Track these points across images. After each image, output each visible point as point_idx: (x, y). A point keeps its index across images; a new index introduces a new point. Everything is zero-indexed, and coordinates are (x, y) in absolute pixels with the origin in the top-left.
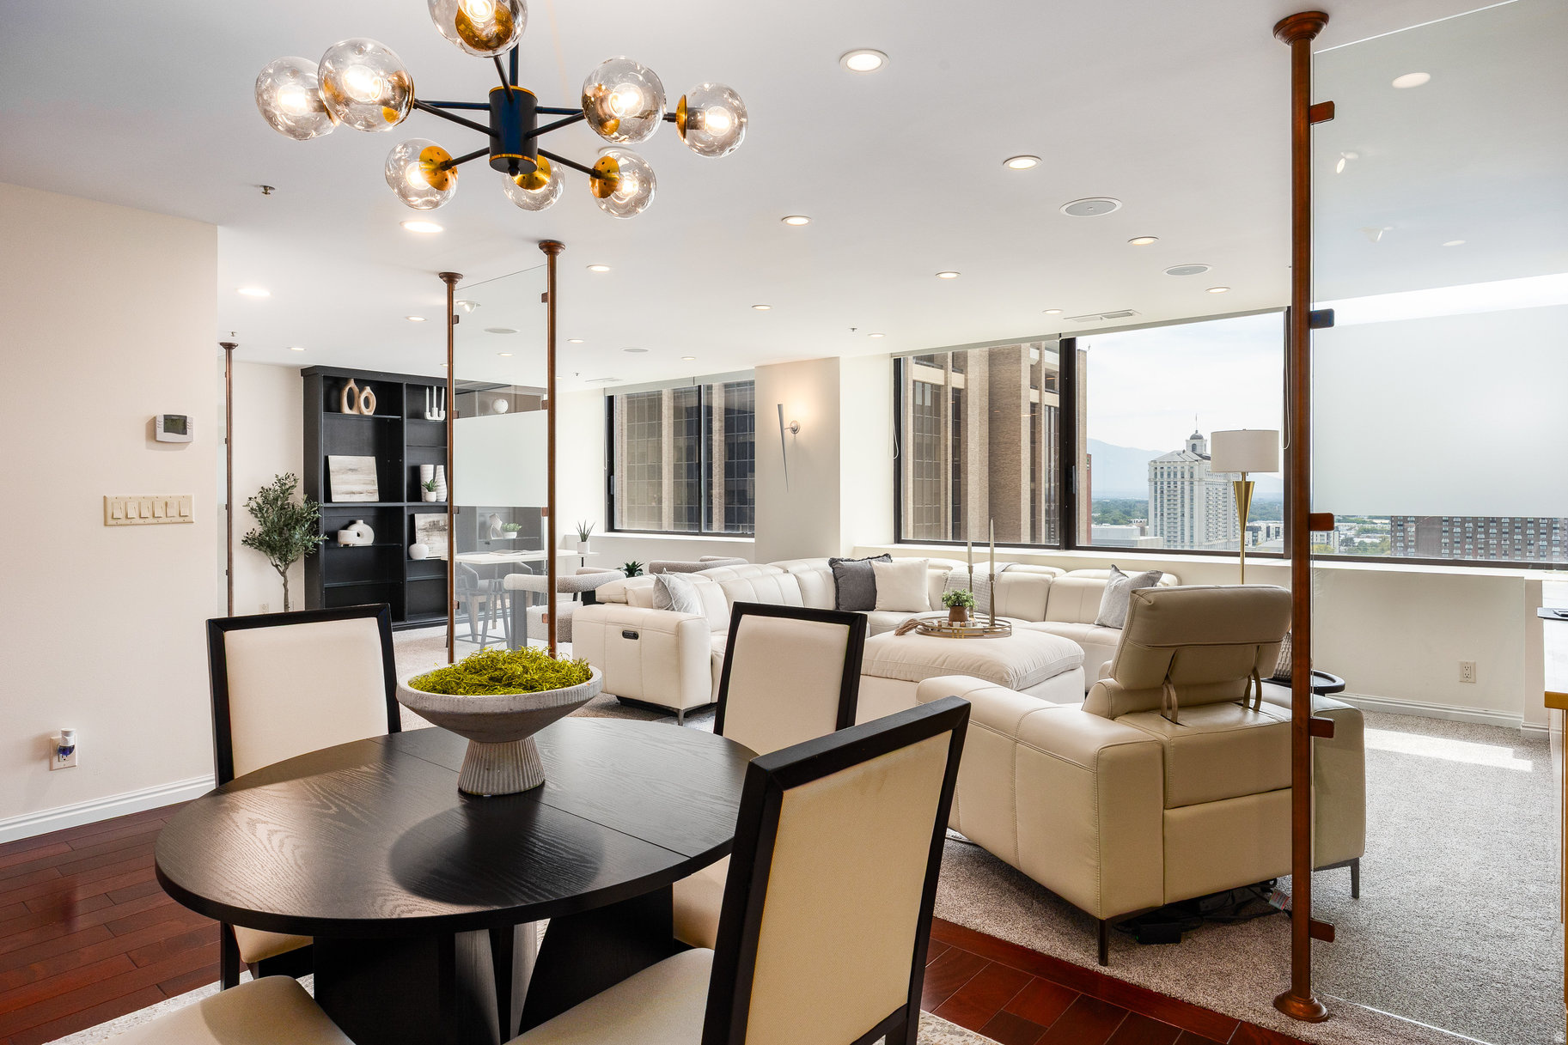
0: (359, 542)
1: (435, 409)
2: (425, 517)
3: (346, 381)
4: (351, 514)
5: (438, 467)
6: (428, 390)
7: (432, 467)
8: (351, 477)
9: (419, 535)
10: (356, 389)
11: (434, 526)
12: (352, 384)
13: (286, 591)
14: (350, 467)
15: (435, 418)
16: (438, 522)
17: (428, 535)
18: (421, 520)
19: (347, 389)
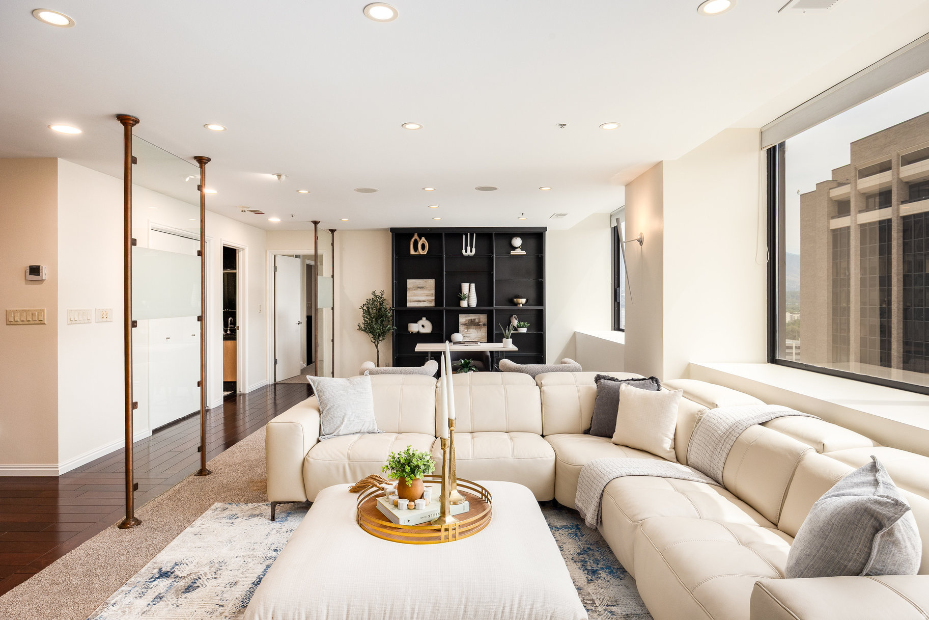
0: (423, 331)
1: (469, 248)
2: (466, 317)
3: (413, 236)
4: (417, 314)
5: (472, 284)
6: (464, 236)
7: (467, 285)
8: (419, 292)
9: (461, 328)
10: (418, 239)
11: (471, 324)
12: (416, 237)
13: (378, 357)
14: (419, 286)
15: (469, 253)
16: (475, 319)
17: (468, 328)
18: (463, 319)
19: (413, 240)
